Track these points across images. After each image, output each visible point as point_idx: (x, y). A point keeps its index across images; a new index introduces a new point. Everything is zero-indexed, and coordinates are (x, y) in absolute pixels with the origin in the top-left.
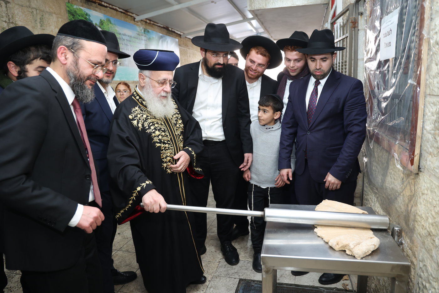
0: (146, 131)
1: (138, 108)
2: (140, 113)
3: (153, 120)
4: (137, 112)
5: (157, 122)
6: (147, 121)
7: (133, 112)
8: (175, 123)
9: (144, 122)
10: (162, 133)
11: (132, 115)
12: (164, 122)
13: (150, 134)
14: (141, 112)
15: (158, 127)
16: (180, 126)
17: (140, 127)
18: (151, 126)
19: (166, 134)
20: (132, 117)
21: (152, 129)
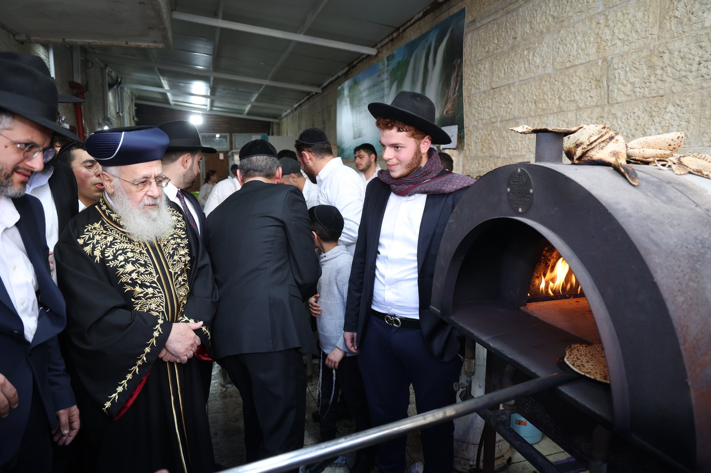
0: (107, 265)
1: (100, 224)
2: (102, 233)
3: (125, 245)
4: (94, 232)
5: (133, 249)
6: (113, 246)
7: (88, 231)
8: (171, 253)
9: (106, 248)
10: (139, 268)
11: (83, 238)
12: (148, 251)
13: (115, 268)
14: (105, 232)
15: (133, 257)
16: (180, 258)
17: (98, 255)
18: (119, 256)
19: (149, 270)
20: (84, 240)
21: (120, 260)
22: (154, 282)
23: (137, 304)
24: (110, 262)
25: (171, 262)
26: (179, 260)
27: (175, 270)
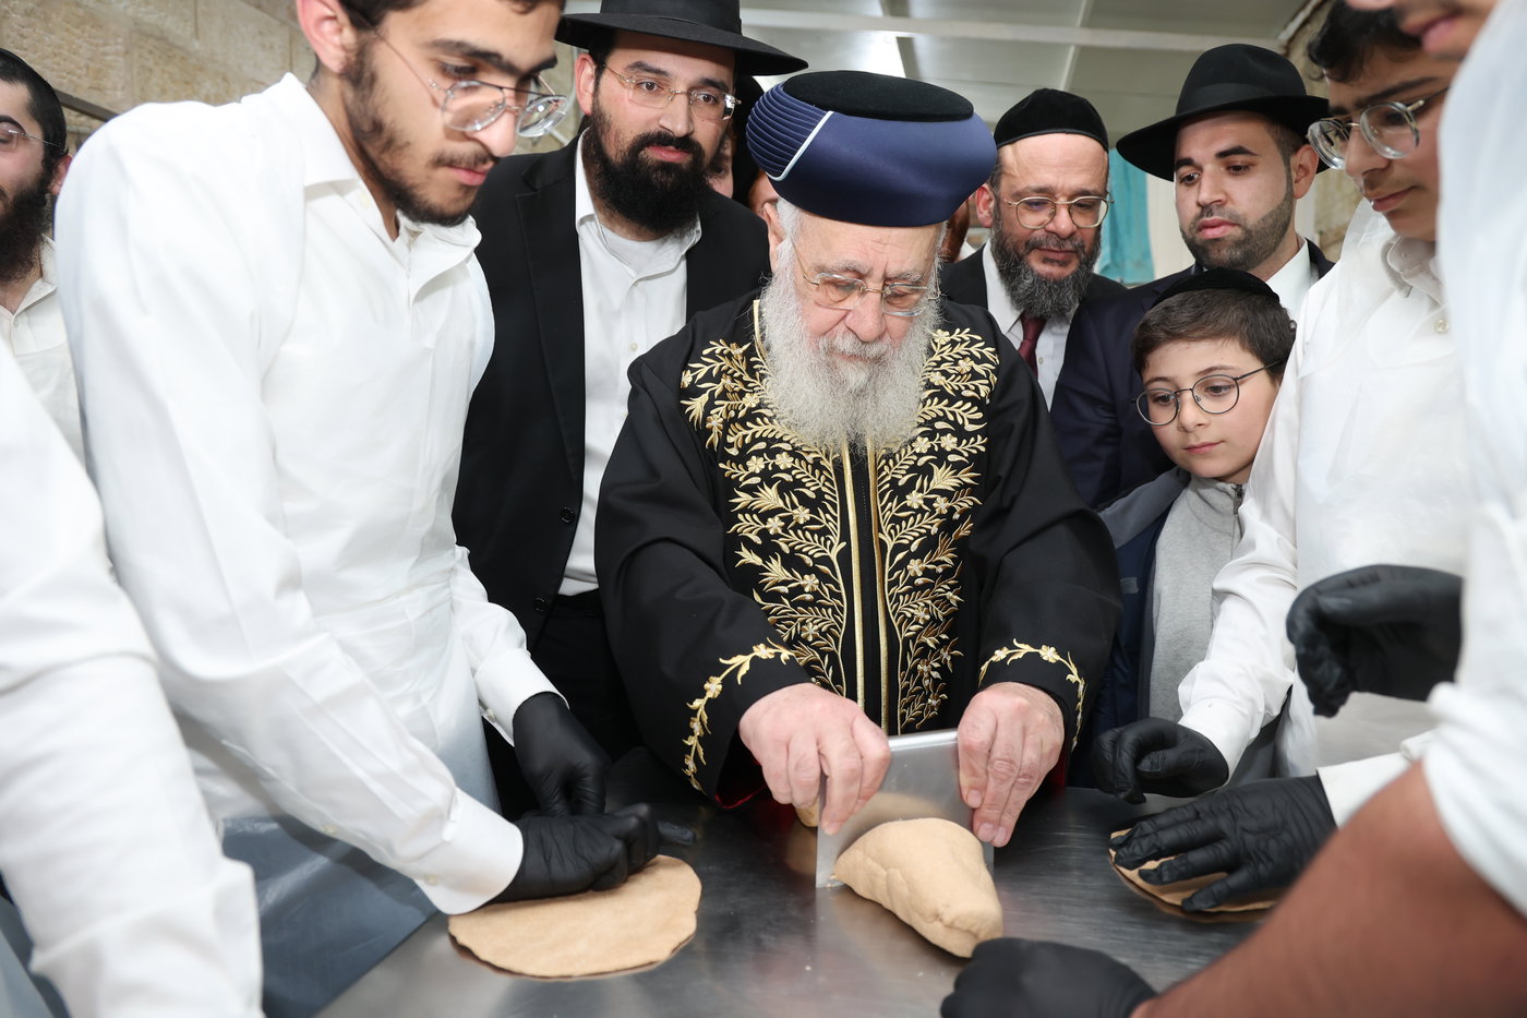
0: (721, 466)
2: (741, 378)
4: (727, 362)
5: (800, 449)
7: (712, 354)
8: (902, 480)
9: (733, 420)
10: (795, 507)
11: (693, 370)
13: (732, 485)
17: (715, 431)
19: (824, 522)
24: (728, 463)
25: (890, 509)
26: (926, 508)
27: (898, 539)
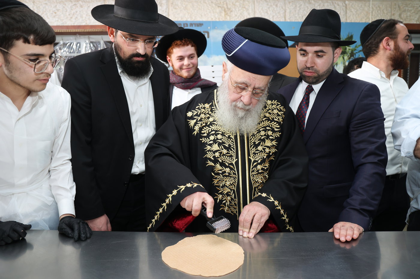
0: (201, 139)
1: (210, 106)
2: (208, 113)
3: (220, 128)
4: (203, 110)
5: (224, 133)
6: (210, 126)
7: (198, 108)
9: (205, 126)
10: (223, 149)
11: (193, 112)
12: (236, 137)
13: (205, 144)
14: (210, 113)
15: (221, 139)
17: (196, 130)
18: (211, 136)
19: (231, 153)
20: (193, 114)
21: (210, 139)
22: (232, 164)
23: (216, 178)
24: (203, 138)
25: (253, 150)
26: (263, 151)
27: (255, 159)
